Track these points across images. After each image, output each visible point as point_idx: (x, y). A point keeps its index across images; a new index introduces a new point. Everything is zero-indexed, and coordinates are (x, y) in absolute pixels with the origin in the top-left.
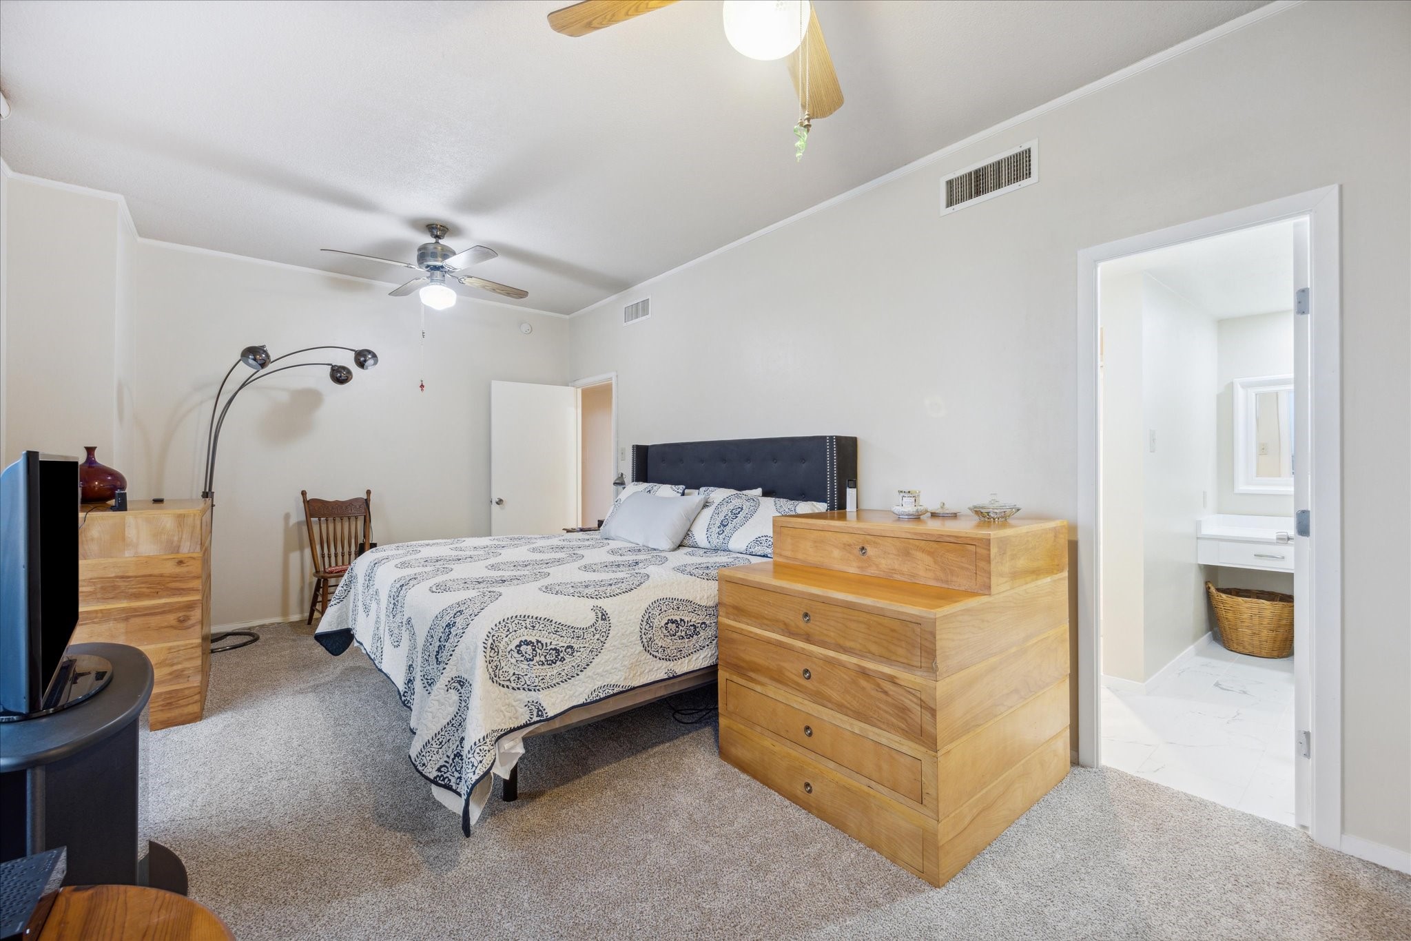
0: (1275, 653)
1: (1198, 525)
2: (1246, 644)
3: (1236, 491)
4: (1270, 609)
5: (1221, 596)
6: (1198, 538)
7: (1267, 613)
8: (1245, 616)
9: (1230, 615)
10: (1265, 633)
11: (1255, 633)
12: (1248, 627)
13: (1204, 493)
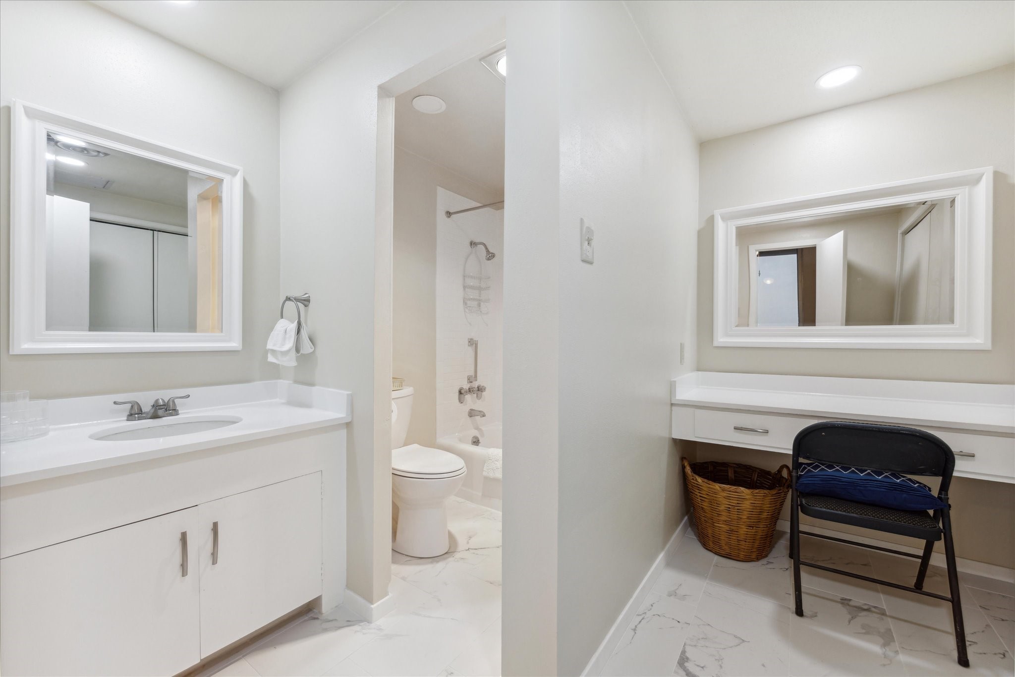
0: (754, 556)
1: (672, 387)
2: (723, 543)
3: (716, 344)
4: (750, 499)
5: (696, 480)
6: (672, 405)
7: (747, 505)
8: (722, 508)
9: (706, 505)
10: (743, 530)
11: (732, 531)
12: (725, 521)
13: (682, 346)
